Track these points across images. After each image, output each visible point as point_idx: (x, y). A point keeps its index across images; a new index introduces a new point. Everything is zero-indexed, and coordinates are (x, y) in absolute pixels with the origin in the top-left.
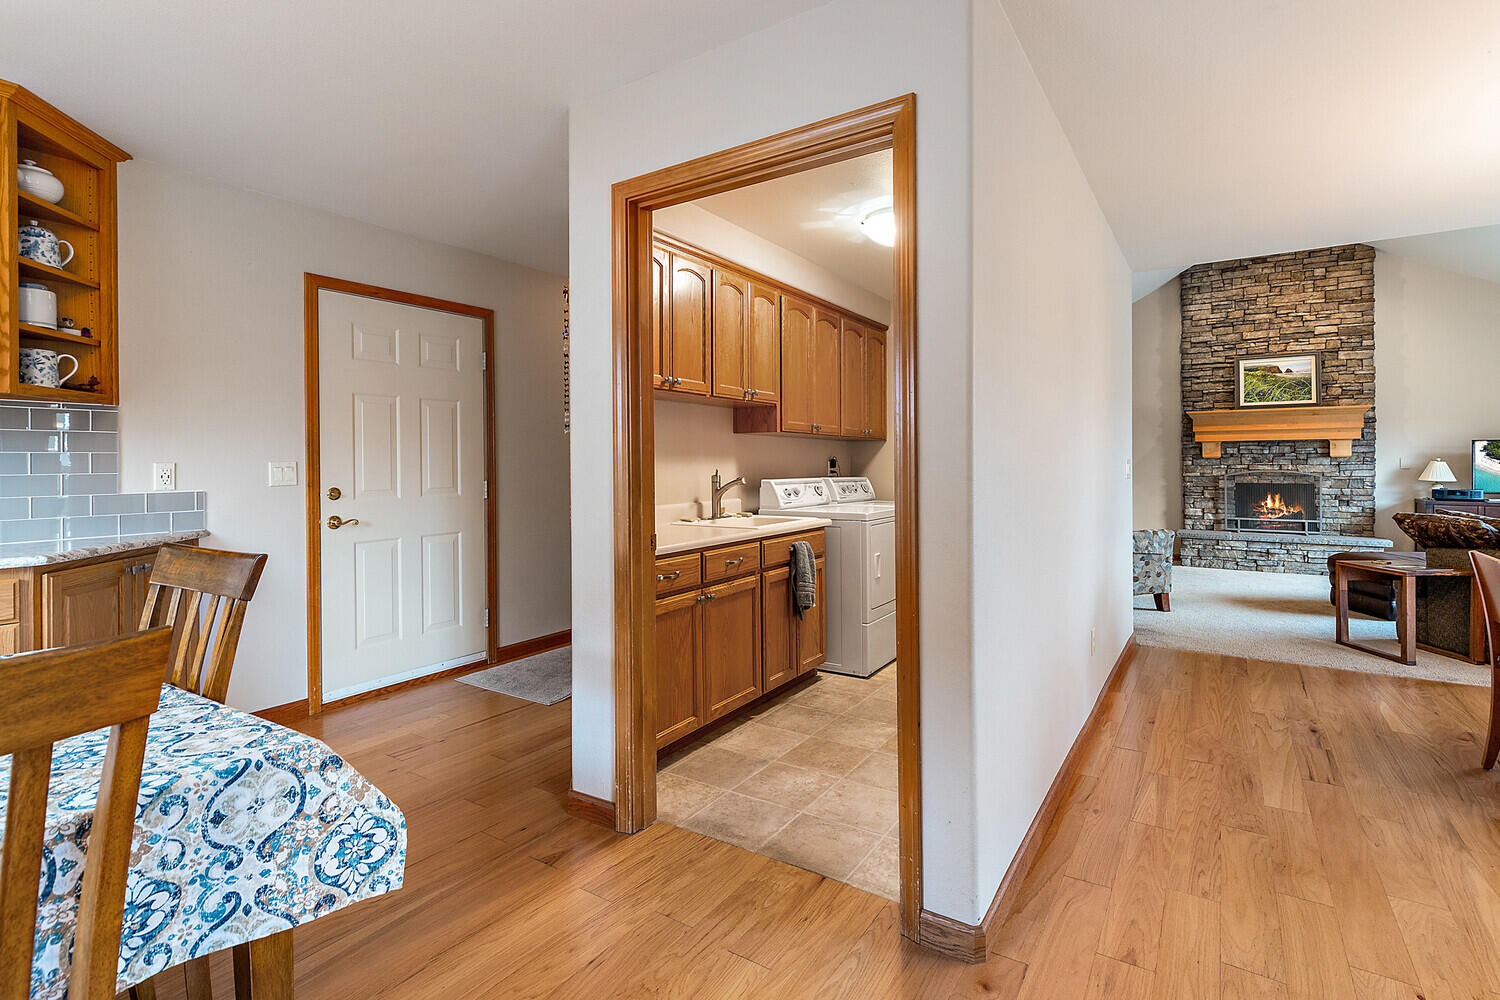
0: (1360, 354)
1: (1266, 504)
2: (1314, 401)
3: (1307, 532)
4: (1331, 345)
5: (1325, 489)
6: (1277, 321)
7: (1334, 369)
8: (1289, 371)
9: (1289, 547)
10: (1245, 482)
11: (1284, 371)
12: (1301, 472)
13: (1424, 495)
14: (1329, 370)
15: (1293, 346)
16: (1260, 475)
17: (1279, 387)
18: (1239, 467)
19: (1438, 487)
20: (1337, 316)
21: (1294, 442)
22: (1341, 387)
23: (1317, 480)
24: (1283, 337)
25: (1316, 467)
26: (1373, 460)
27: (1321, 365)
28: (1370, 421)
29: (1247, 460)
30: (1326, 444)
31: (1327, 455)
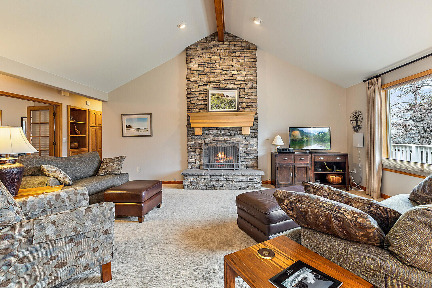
0: (252, 90)
1: (219, 156)
2: (236, 110)
3: (234, 169)
4: (243, 86)
5: (241, 149)
6: (223, 73)
7: (243, 96)
8: (227, 96)
9: (227, 177)
10: (212, 146)
11: (225, 96)
12: (232, 141)
13: (274, 150)
14: (242, 96)
15: (229, 85)
16: (217, 143)
17: (224, 103)
18: (209, 139)
19: (279, 147)
20: (244, 73)
21: (230, 128)
22: (246, 104)
23: (238, 144)
24: (225, 80)
25: (238, 139)
26: (257, 136)
27: (239, 94)
28: (256, 119)
29: (212, 136)
30: (241, 129)
31: (241, 134)
